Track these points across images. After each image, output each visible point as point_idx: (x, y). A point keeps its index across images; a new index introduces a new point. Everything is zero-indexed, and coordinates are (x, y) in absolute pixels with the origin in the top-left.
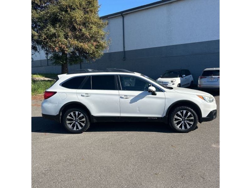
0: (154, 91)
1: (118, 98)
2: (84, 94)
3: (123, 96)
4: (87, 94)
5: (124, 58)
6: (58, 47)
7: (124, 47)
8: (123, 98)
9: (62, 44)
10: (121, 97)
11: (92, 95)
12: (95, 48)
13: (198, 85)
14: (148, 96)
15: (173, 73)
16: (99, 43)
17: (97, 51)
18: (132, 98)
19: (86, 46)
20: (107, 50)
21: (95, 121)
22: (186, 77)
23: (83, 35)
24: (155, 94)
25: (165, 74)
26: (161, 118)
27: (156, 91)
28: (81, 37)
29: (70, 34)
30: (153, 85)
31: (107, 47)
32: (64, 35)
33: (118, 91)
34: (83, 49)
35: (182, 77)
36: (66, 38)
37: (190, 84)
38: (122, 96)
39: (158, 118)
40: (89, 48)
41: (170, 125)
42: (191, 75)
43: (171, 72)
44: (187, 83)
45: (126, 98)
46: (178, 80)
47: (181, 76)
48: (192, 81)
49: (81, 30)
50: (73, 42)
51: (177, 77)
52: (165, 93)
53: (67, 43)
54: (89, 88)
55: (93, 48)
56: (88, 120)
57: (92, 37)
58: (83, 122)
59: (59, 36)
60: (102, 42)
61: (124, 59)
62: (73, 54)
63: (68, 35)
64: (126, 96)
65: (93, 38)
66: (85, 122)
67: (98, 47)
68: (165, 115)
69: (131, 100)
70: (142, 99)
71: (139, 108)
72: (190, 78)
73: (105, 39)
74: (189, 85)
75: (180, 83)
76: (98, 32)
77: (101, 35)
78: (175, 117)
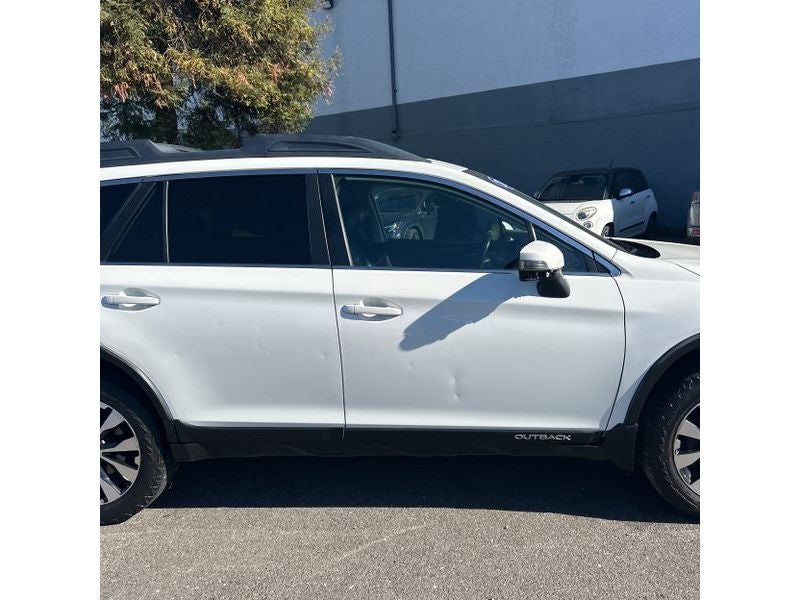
0: (554, 273)
1: (325, 316)
2: (122, 294)
3: (360, 306)
4: (138, 292)
5: (394, 132)
6: (126, 80)
7: (394, 91)
8: (356, 316)
9: (142, 69)
10: (347, 313)
11: (166, 300)
12: (279, 85)
13: (691, 230)
14: (512, 301)
15: (582, 182)
16: (293, 66)
17: (288, 99)
18: (412, 316)
19: (240, 79)
20: (329, 98)
21: (195, 452)
22: (634, 198)
23: (227, 32)
24: (562, 292)
25: (550, 186)
26: (598, 437)
27: (567, 269)
28: (221, 45)
29: (172, 29)
30: (547, 235)
31: (327, 84)
32: (150, 33)
33: (328, 271)
34: (231, 91)
35: (619, 198)
36: (161, 47)
37: (646, 223)
38: (351, 305)
39: (578, 437)
40: (251, 87)
41: (649, 474)
42: (649, 192)
43: (575, 178)
44: (636, 219)
45: (380, 317)
46: (603, 211)
47: (614, 195)
48: (654, 213)
49: (217, 13)
50: (186, 63)
51: (600, 198)
52: (620, 279)
53: (164, 65)
54: (154, 257)
55: (271, 86)
56: (154, 450)
57: (266, 44)
58: (128, 458)
59: (126, 37)
60: (304, 65)
61: (394, 135)
62: (205, 119)
63: (166, 36)
64: (379, 302)
65: (270, 46)
66: (138, 460)
67: (293, 82)
68: (619, 418)
69: (408, 331)
70: (475, 320)
71: (456, 378)
72: (646, 201)
73: (318, 50)
74: (644, 228)
75: (611, 219)
76: (288, 23)
77: (301, 36)
78: (680, 432)
